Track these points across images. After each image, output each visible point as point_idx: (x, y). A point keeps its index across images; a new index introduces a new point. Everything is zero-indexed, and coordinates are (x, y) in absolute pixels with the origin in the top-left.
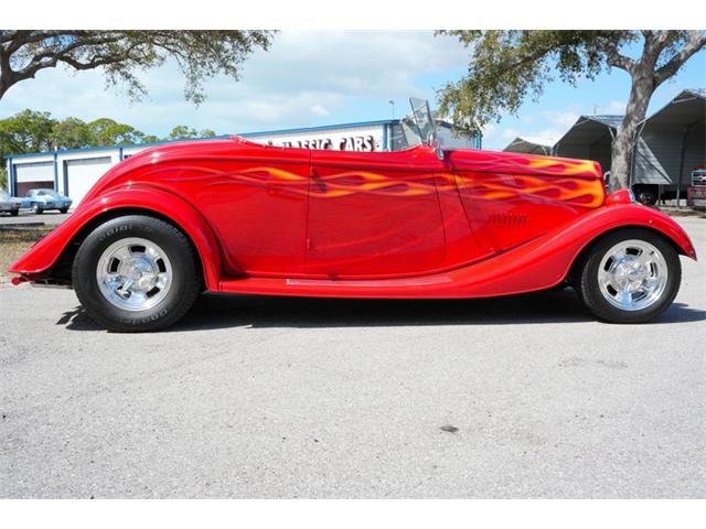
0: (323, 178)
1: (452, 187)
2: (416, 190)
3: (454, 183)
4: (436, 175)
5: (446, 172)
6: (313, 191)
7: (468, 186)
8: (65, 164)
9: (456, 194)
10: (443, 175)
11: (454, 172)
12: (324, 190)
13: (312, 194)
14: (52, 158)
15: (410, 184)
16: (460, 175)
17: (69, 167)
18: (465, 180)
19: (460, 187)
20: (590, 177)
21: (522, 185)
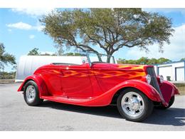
0: (63, 72)
3: (94, 73)
5: (91, 70)
9: (95, 76)
12: (64, 75)
15: (82, 74)
18: (97, 72)
20: (141, 71)
21: (115, 73)
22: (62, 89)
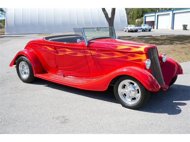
0: (57, 50)
1: (90, 54)
2: (79, 55)
3: (91, 53)
4: (85, 50)
5: (88, 50)
6: (56, 53)
7: (95, 54)
8: (158, 16)
9: (91, 56)
10: (87, 51)
11: (90, 50)
12: (58, 53)
13: (55, 54)
14: (154, 14)
15: (78, 53)
16: (92, 51)
17: (159, 17)
18: (94, 52)
19: (92, 54)
20: (141, 53)
21: (113, 54)
22: (57, 67)
